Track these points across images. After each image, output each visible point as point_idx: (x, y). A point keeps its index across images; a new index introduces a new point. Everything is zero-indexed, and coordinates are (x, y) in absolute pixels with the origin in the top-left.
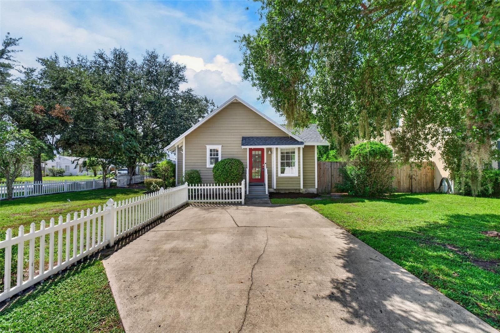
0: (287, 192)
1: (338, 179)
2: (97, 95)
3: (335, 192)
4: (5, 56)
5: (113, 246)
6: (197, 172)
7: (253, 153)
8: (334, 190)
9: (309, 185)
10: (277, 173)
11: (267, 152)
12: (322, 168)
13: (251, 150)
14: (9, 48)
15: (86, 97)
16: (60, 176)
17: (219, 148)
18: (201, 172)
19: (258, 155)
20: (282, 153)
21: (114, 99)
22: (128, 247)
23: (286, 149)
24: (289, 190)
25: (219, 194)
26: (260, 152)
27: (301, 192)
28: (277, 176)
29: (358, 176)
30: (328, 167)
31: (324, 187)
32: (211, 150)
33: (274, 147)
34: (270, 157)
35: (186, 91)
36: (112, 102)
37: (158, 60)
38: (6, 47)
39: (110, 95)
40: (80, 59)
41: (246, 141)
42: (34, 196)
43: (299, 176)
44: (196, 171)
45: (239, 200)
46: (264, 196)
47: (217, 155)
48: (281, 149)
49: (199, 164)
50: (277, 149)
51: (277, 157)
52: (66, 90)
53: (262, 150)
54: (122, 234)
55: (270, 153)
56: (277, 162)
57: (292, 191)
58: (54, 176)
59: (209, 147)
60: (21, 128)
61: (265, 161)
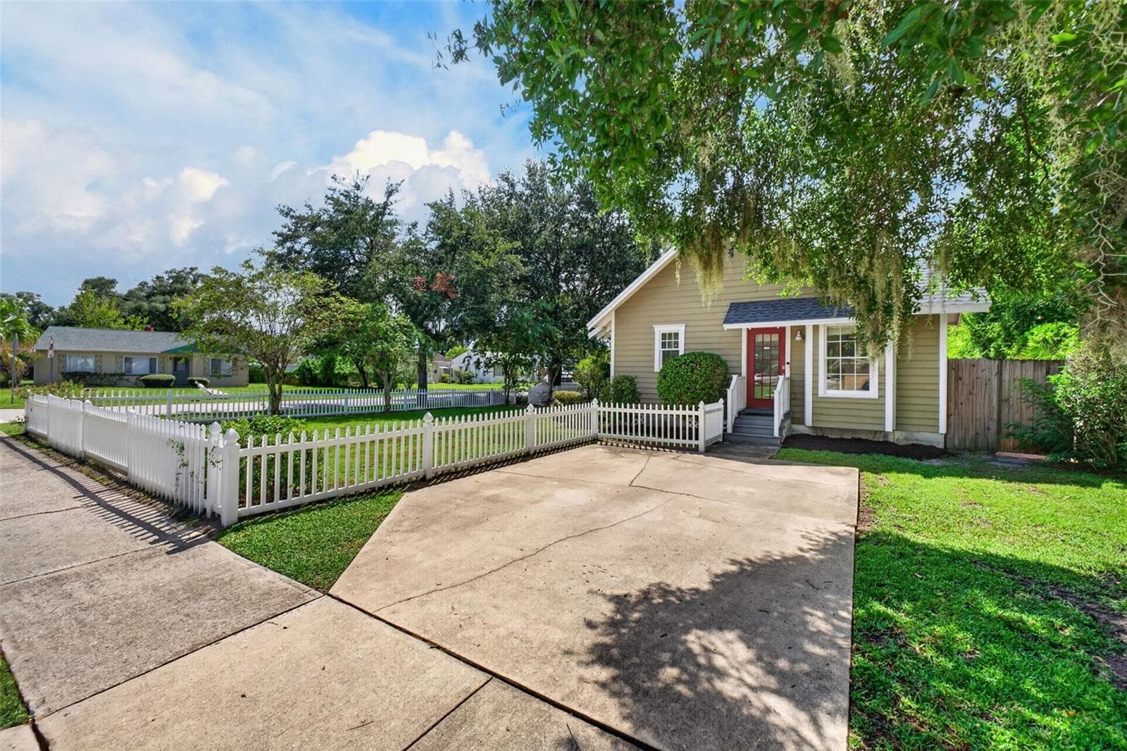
0: (848, 436)
1: (1023, 413)
3: (1014, 450)
4: (388, 211)
5: (431, 480)
6: (632, 380)
7: (759, 338)
8: (1011, 442)
9: (916, 422)
10: (815, 388)
11: (793, 336)
12: (966, 376)
13: (752, 333)
15: (475, 256)
16: (469, 383)
17: (680, 329)
18: (640, 380)
19: (771, 344)
20: (829, 338)
21: (517, 252)
22: (448, 484)
23: (844, 328)
24: (854, 431)
25: (678, 429)
26: (775, 338)
27: (891, 439)
28: (815, 394)
29: (1089, 405)
30: (986, 373)
31: (971, 433)
32: (664, 336)
33: (808, 323)
34: (799, 348)
36: (512, 257)
38: (388, 197)
39: (509, 246)
40: (482, 188)
41: (738, 311)
42: (414, 411)
43: (882, 396)
44: (627, 378)
45: (694, 442)
46: (770, 441)
47: (676, 344)
48: (829, 329)
49: (640, 364)
50: (816, 328)
51: (816, 347)
53: (782, 331)
54: (447, 465)
55: (798, 338)
56: (815, 361)
57: (863, 437)
58: (461, 382)
59: (660, 330)
61: (788, 359)
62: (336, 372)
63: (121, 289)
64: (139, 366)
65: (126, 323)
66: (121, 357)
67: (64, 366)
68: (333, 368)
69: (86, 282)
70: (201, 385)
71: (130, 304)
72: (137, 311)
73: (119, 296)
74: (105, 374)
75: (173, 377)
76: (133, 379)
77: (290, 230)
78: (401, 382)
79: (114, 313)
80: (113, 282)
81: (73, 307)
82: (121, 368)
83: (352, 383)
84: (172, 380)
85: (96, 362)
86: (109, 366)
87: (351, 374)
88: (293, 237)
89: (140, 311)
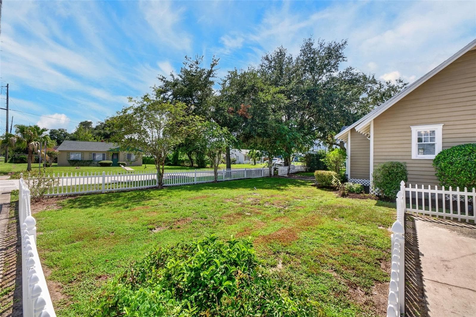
2: (267, 91)
4: (211, 75)
14: (213, 69)
18: (406, 165)
35: (345, 71)
36: (279, 95)
37: (313, 47)
39: (278, 89)
40: (250, 68)
42: (228, 181)
47: (433, 140)
52: (245, 92)
60: (222, 126)
62: (179, 159)
63: (94, 126)
64: (99, 157)
65: (95, 139)
66: (91, 153)
67: (69, 157)
68: (177, 157)
69: (81, 123)
70: (122, 166)
71: (97, 131)
72: (99, 134)
73: (93, 129)
74: (85, 161)
75: (112, 162)
76: (96, 163)
77: (163, 89)
78: (209, 164)
79: (91, 135)
80: (91, 123)
81: (76, 133)
82: (91, 158)
83: (186, 164)
84: (111, 163)
85: (82, 155)
86: (87, 157)
87: (186, 160)
88: (165, 92)
89: (100, 134)
